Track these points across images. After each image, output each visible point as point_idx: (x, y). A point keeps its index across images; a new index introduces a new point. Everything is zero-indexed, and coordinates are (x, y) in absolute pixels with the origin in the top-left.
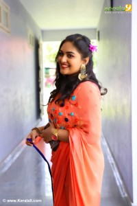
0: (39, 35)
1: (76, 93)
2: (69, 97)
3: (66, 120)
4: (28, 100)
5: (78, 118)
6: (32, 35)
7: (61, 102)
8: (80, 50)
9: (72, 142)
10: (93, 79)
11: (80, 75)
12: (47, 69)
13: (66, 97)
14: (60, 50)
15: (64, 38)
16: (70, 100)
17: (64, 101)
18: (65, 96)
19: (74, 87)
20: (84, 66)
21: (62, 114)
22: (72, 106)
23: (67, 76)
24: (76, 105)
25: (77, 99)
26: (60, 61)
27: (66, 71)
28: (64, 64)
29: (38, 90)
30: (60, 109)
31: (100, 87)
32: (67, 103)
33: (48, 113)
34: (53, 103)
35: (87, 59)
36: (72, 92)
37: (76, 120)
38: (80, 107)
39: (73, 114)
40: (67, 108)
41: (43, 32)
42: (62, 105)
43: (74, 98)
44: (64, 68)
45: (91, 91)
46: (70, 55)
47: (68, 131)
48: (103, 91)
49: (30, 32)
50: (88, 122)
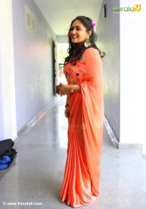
0: (55, 38)
1: (84, 55)
3: (78, 75)
4: (47, 81)
5: (86, 72)
11: (86, 43)
12: (60, 64)
16: (80, 61)
17: (76, 61)
18: (76, 58)
22: (81, 65)
23: (76, 44)
24: (84, 63)
27: (76, 41)
28: (74, 35)
30: (73, 67)
32: (78, 63)
33: (65, 72)
35: (90, 32)
37: (85, 74)
38: (87, 65)
39: (82, 70)
40: (78, 66)
41: (57, 36)
43: (83, 59)
44: (74, 38)
48: (102, 54)
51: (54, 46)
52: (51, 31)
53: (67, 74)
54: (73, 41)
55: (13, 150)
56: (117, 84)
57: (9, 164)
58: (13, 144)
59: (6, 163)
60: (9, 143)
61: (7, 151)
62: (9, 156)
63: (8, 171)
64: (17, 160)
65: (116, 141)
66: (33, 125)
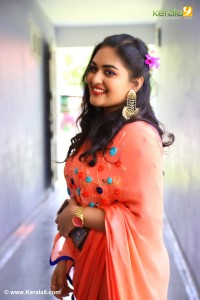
0: (51, 35)
2: (105, 149)
3: (99, 190)
6: (39, 35)
7: (90, 159)
8: (127, 62)
9: (111, 232)
10: (149, 117)
11: (125, 109)
12: (64, 97)
13: (99, 150)
14: (91, 61)
15: (101, 40)
16: (106, 155)
17: (95, 156)
18: (97, 147)
19: (114, 131)
20: (133, 92)
21: (91, 179)
22: (109, 166)
24: (117, 164)
25: (119, 153)
26: (91, 82)
28: (97, 86)
29: (48, 135)
30: (88, 171)
31: (161, 133)
32: (100, 160)
33: (66, 176)
34: (76, 158)
35: (140, 81)
36: (111, 141)
37: (116, 192)
38: (124, 168)
39: (111, 180)
40: (101, 169)
41: (58, 29)
42: (92, 164)
43: (114, 151)
44: (96, 94)
45: (145, 140)
46: (109, 71)
47: (103, 210)
48: (166, 139)
49: (34, 30)
50: (140, 195)
51: (47, 56)
53: (72, 184)
54: (93, 99)
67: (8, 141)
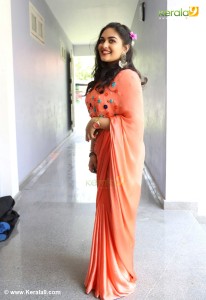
0: (70, 49)
2: (109, 84)
3: (105, 107)
4: (60, 111)
5: (117, 104)
10: (131, 67)
16: (110, 87)
18: (106, 82)
20: (125, 53)
21: (101, 101)
22: (111, 93)
24: (116, 91)
25: (117, 86)
28: (105, 50)
29: (70, 102)
32: (106, 90)
33: (87, 103)
35: (128, 46)
36: (113, 79)
37: (115, 107)
40: (106, 95)
42: (101, 92)
43: (115, 84)
44: (105, 55)
46: (112, 40)
47: (110, 118)
49: (62, 45)
51: (69, 60)
52: (65, 39)
54: (103, 58)
55: (14, 213)
56: (162, 117)
57: (8, 233)
58: (13, 202)
59: (4, 233)
60: (8, 201)
61: (5, 215)
62: (9, 222)
63: (6, 245)
64: (19, 226)
65: (159, 198)
66: (41, 173)
67: (49, 102)
